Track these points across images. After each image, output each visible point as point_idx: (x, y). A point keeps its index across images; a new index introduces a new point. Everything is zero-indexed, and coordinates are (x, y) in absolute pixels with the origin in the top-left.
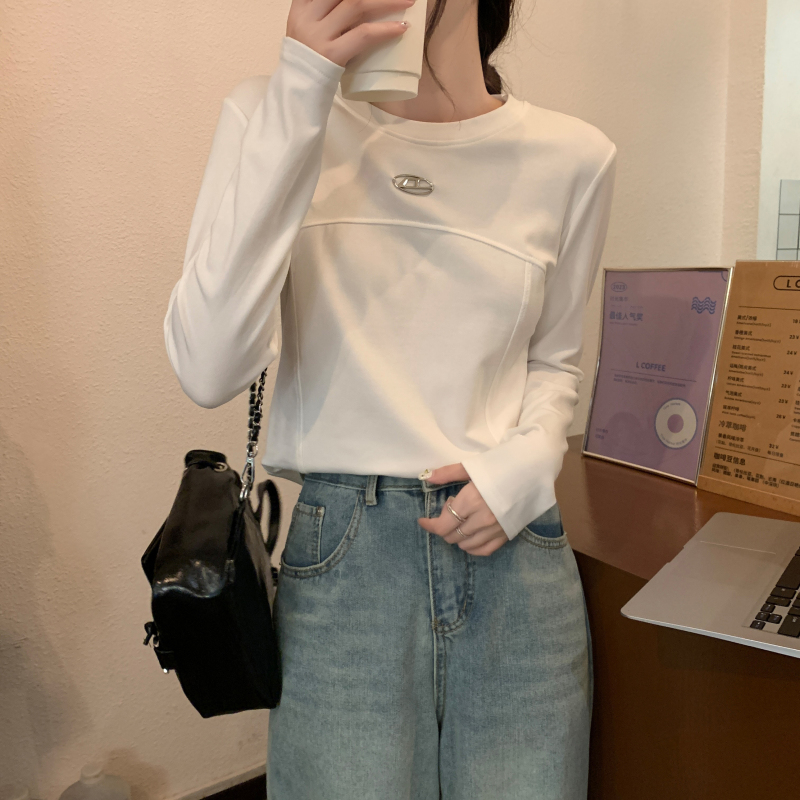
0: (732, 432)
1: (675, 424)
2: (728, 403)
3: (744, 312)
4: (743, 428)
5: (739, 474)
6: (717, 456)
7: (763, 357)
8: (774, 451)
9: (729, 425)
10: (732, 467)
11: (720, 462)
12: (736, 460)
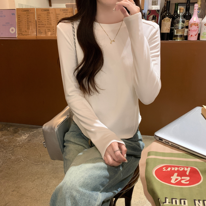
0: (20, 30)
1: (12, 30)
2: (19, 26)
3: (18, 15)
4: (21, 29)
5: (22, 35)
6: (19, 33)
7: (22, 20)
8: (26, 31)
9: (19, 29)
10: (21, 34)
11: (19, 34)
12: (21, 33)
